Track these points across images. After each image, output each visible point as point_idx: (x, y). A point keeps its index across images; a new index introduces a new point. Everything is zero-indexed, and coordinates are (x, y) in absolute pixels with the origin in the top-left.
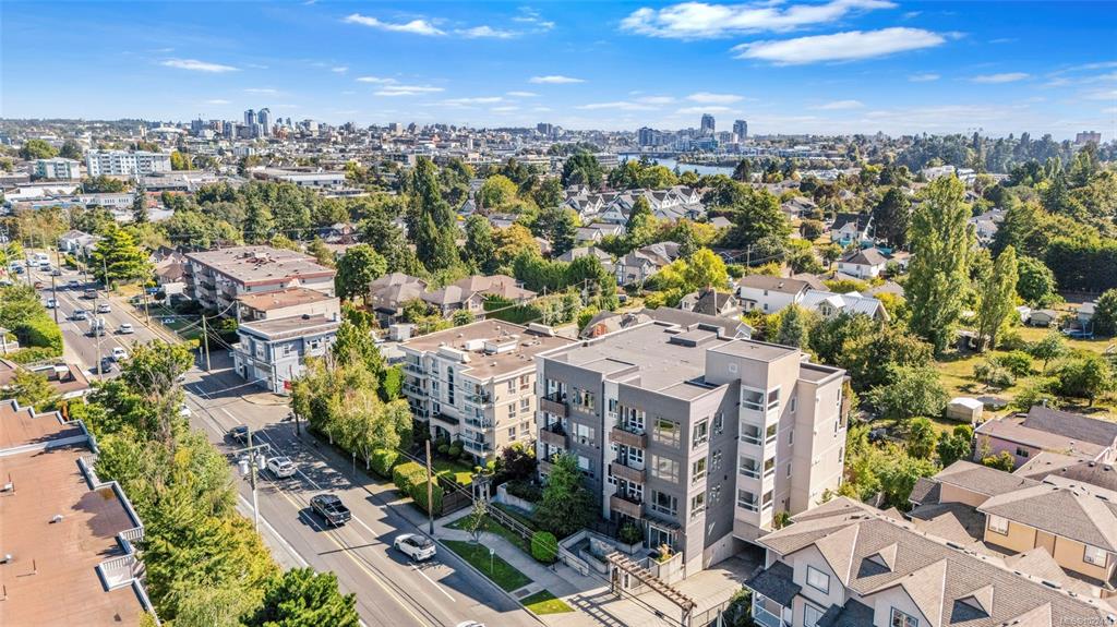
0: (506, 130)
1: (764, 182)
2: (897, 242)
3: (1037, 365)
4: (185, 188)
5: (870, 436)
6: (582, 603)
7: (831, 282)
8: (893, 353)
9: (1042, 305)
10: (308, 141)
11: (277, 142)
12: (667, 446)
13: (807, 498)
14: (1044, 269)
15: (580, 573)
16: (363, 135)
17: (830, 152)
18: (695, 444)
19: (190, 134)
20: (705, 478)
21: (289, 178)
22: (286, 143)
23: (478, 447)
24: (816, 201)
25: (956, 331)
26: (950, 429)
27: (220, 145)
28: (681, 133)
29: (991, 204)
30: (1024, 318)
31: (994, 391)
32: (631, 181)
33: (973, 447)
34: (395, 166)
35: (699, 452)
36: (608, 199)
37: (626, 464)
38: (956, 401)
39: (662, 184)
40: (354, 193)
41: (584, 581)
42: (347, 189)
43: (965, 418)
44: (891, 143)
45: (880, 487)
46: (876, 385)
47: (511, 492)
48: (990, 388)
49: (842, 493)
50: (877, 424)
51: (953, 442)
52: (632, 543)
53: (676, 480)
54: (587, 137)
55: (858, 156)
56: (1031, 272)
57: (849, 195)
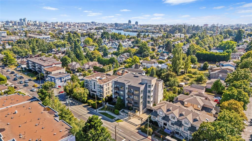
0: (84, 23)
1: (143, 37)
2: (170, 51)
3: (194, 76)
4: (12, 40)
5: (167, 90)
6: (125, 120)
7: (158, 61)
8: (170, 76)
9: (195, 64)
10: (36, 26)
11: (29, 26)
12: (136, 94)
13: (158, 101)
14: (195, 57)
15: (123, 116)
16: (50, 24)
17: (156, 29)
18: (141, 94)
19: (6, 24)
20: (142, 99)
21: (37, 37)
22: (31, 26)
23: (101, 96)
24: (154, 42)
25: (181, 70)
26: (179, 88)
27: (14, 27)
28: (124, 24)
29: (187, 42)
30: (192, 67)
31: (187, 81)
32: (116, 38)
33: (183, 91)
34: (61, 34)
35: (141, 95)
36: (112, 43)
37: (129, 98)
38: (180, 83)
39: (123, 39)
40: (53, 40)
41: (124, 117)
42: (51, 40)
43: (182, 86)
44: (168, 27)
45: (169, 99)
46: (167, 81)
47: (109, 104)
48: (186, 81)
49: (163, 100)
50: (168, 88)
51: (180, 91)
52: (131, 110)
53: (138, 100)
54: (103, 25)
55: (161, 30)
56: (193, 58)
57: (160, 41)
